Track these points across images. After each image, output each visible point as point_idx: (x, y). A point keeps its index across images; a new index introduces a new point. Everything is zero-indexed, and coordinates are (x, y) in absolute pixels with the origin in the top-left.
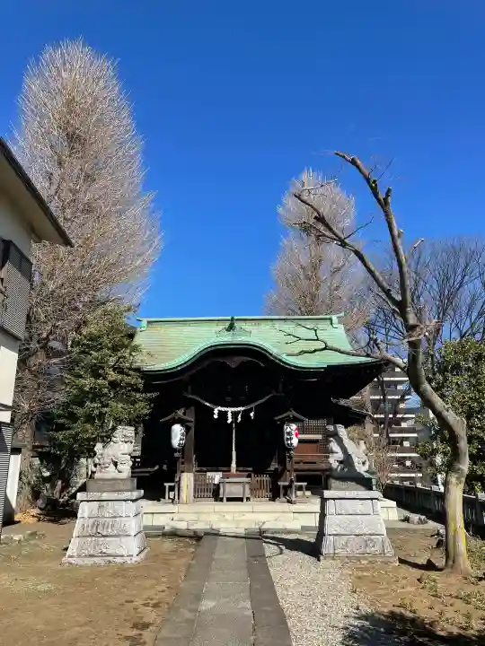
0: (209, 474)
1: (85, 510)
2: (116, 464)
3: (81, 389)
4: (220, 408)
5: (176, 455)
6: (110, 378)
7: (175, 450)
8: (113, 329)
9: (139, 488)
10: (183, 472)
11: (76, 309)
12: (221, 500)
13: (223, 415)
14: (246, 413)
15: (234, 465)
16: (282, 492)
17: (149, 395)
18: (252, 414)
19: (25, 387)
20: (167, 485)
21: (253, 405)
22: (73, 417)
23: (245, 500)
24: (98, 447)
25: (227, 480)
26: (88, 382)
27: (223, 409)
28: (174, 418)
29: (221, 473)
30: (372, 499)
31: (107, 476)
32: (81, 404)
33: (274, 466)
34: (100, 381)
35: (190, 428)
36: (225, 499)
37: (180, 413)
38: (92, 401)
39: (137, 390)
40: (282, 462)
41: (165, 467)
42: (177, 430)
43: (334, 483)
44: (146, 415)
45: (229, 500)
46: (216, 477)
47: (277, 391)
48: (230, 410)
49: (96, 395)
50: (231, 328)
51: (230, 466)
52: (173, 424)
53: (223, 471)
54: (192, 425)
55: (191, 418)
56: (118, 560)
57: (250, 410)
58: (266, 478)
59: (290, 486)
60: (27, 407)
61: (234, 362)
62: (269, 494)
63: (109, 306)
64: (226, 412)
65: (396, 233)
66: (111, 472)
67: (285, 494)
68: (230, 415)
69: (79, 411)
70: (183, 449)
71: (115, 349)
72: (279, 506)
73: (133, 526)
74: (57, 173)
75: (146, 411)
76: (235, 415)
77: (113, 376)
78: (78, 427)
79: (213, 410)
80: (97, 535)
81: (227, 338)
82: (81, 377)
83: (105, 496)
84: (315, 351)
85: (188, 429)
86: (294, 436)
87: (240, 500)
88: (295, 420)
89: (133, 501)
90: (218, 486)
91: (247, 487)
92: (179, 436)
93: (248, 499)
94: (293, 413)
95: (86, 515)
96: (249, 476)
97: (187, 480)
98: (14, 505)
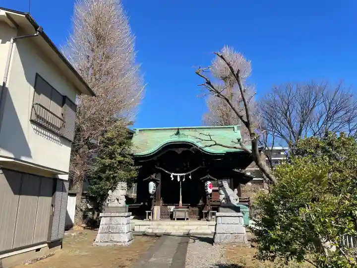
0: (168, 207)
1: (103, 221)
2: (118, 200)
3: (104, 164)
4: (173, 174)
5: (151, 197)
6: (117, 159)
7: (151, 195)
8: (119, 135)
9: (129, 211)
10: (155, 205)
11: (102, 125)
12: (174, 219)
13: (175, 177)
14: (187, 176)
15: (181, 202)
16: (204, 215)
17: (137, 167)
18: (190, 177)
19: (77, 164)
20: (147, 212)
21: (190, 173)
22: (100, 178)
23: (186, 219)
24: (110, 192)
25: (177, 210)
26: (108, 161)
27: (175, 174)
28: (150, 179)
29: (174, 207)
30: (239, 217)
31: (114, 205)
32: (104, 172)
33: (201, 203)
34: (113, 161)
35: (159, 184)
36: (176, 219)
37: (153, 176)
38: (110, 170)
39: (132, 165)
40: (205, 201)
41: (146, 204)
42: (152, 185)
43: (221, 209)
44: (136, 177)
45: (178, 219)
46: (172, 208)
47: (202, 166)
48: (178, 175)
49: (111, 167)
50: (178, 133)
51: (178, 203)
52: (149, 182)
53: (175, 205)
54: (160, 182)
55: (159, 179)
56: (119, 244)
57: (189, 175)
58: (196, 209)
59: (208, 212)
60: (78, 173)
61: (179, 151)
62: (198, 217)
63: (118, 123)
64: (177, 176)
65: (243, 89)
66: (116, 204)
67: (206, 217)
68: (178, 177)
69: (103, 176)
70: (155, 194)
71: (120, 144)
72: (203, 222)
73: (125, 229)
74: (91, 55)
75: (135, 175)
76: (181, 177)
77: (119, 158)
78: (102, 183)
79: (170, 175)
80: (109, 232)
81: (175, 139)
82: (104, 158)
83: (113, 214)
84: (211, 146)
85: (157, 184)
86: (208, 188)
87: (183, 219)
88: (210, 180)
89: (126, 217)
90: (172, 212)
91: (187, 213)
92: (153, 188)
93: (187, 219)
94: (209, 176)
95: (104, 223)
96: (188, 208)
97: (157, 209)
98: (73, 221)
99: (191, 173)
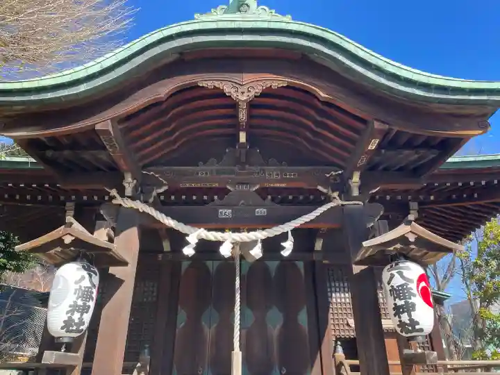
27: (212, 235)
35: (120, 282)
48: (227, 237)
54: (127, 274)
57: (282, 237)
61: (244, 87)
92: (73, 298)
99: (294, 231)
